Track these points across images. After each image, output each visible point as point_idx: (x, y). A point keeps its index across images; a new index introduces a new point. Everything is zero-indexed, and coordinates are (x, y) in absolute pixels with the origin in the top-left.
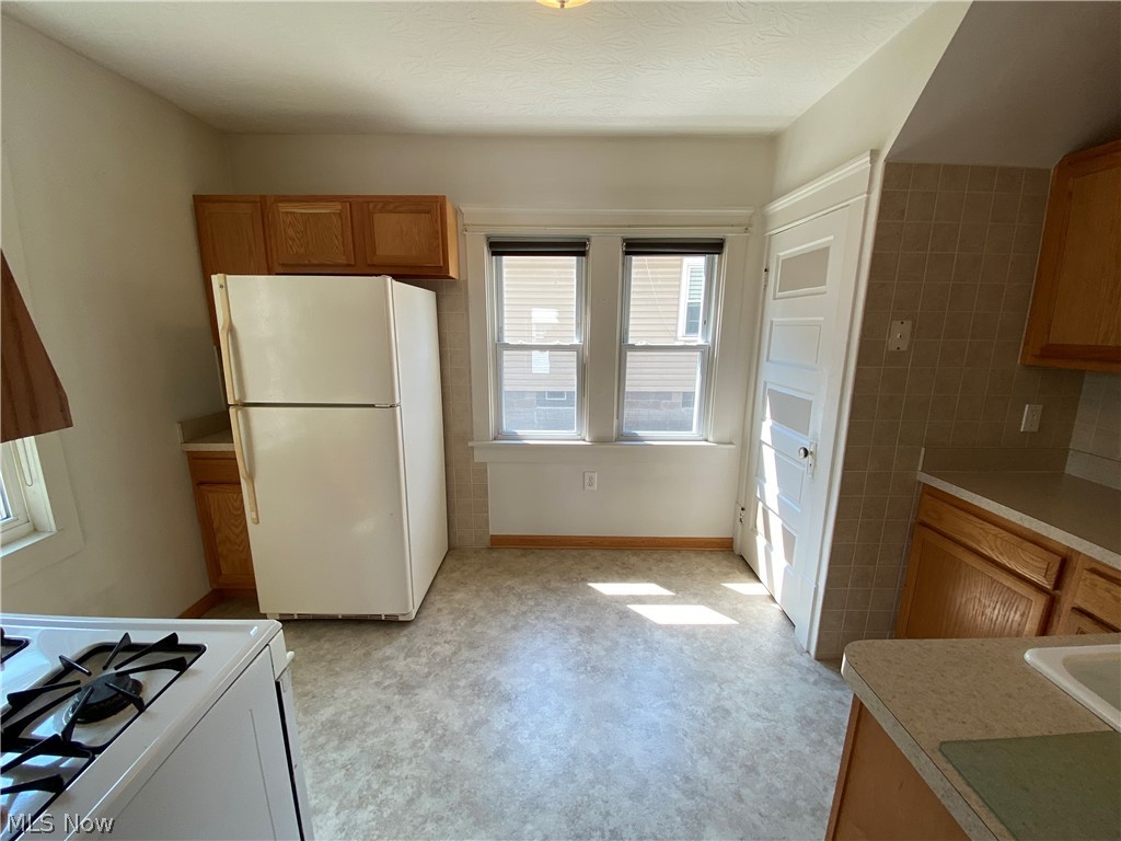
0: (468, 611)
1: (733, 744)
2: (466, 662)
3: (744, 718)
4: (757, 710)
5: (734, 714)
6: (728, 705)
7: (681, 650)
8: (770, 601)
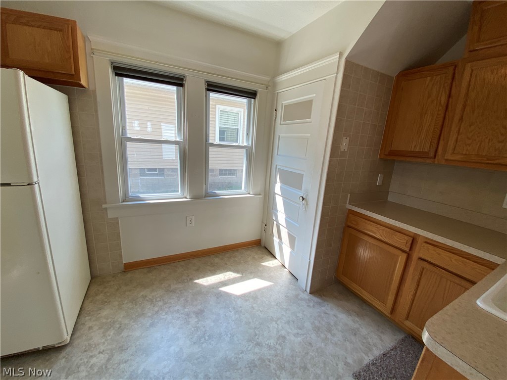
0: (114, 323)
1: (292, 356)
2: (119, 364)
3: (292, 338)
4: (296, 331)
5: (288, 337)
6: (283, 333)
7: (253, 308)
8: (283, 268)
